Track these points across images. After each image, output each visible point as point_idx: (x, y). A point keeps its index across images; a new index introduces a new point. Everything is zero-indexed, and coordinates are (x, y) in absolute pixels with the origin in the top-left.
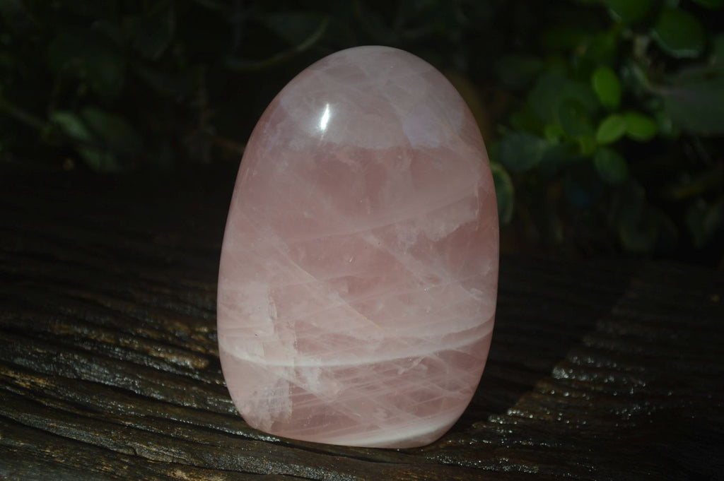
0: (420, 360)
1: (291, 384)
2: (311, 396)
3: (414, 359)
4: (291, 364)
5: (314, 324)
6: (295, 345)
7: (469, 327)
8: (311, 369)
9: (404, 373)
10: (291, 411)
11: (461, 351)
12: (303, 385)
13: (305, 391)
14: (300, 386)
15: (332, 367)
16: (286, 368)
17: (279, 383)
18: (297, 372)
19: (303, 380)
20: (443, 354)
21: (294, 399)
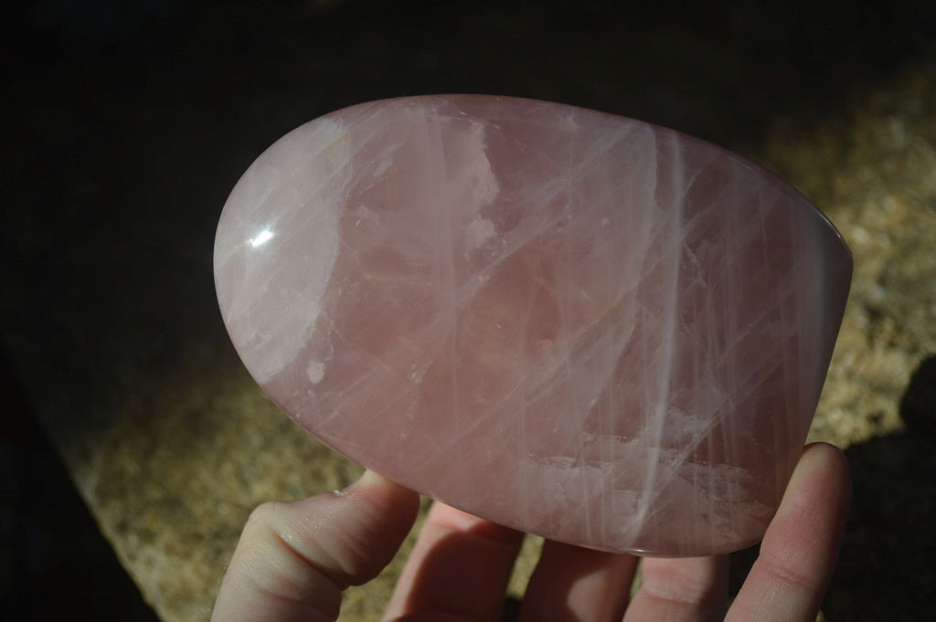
0: (689, 250)
1: (690, 459)
2: (718, 431)
3: (685, 258)
4: (655, 453)
5: (593, 402)
6: (625, 441)
7: (654, 164)
8: (669, 421)
9: (706, 279)
10: (738, 470)
11: (690, 184)
12: (694, 440)
13: (706, 440)
14: (695, 447)
15: (671, 390)
16: (661, 461)
17: (687, 478)
18: (670, 444)
19: (687, 439)
20: (688, 213)
21: (720, 459)
